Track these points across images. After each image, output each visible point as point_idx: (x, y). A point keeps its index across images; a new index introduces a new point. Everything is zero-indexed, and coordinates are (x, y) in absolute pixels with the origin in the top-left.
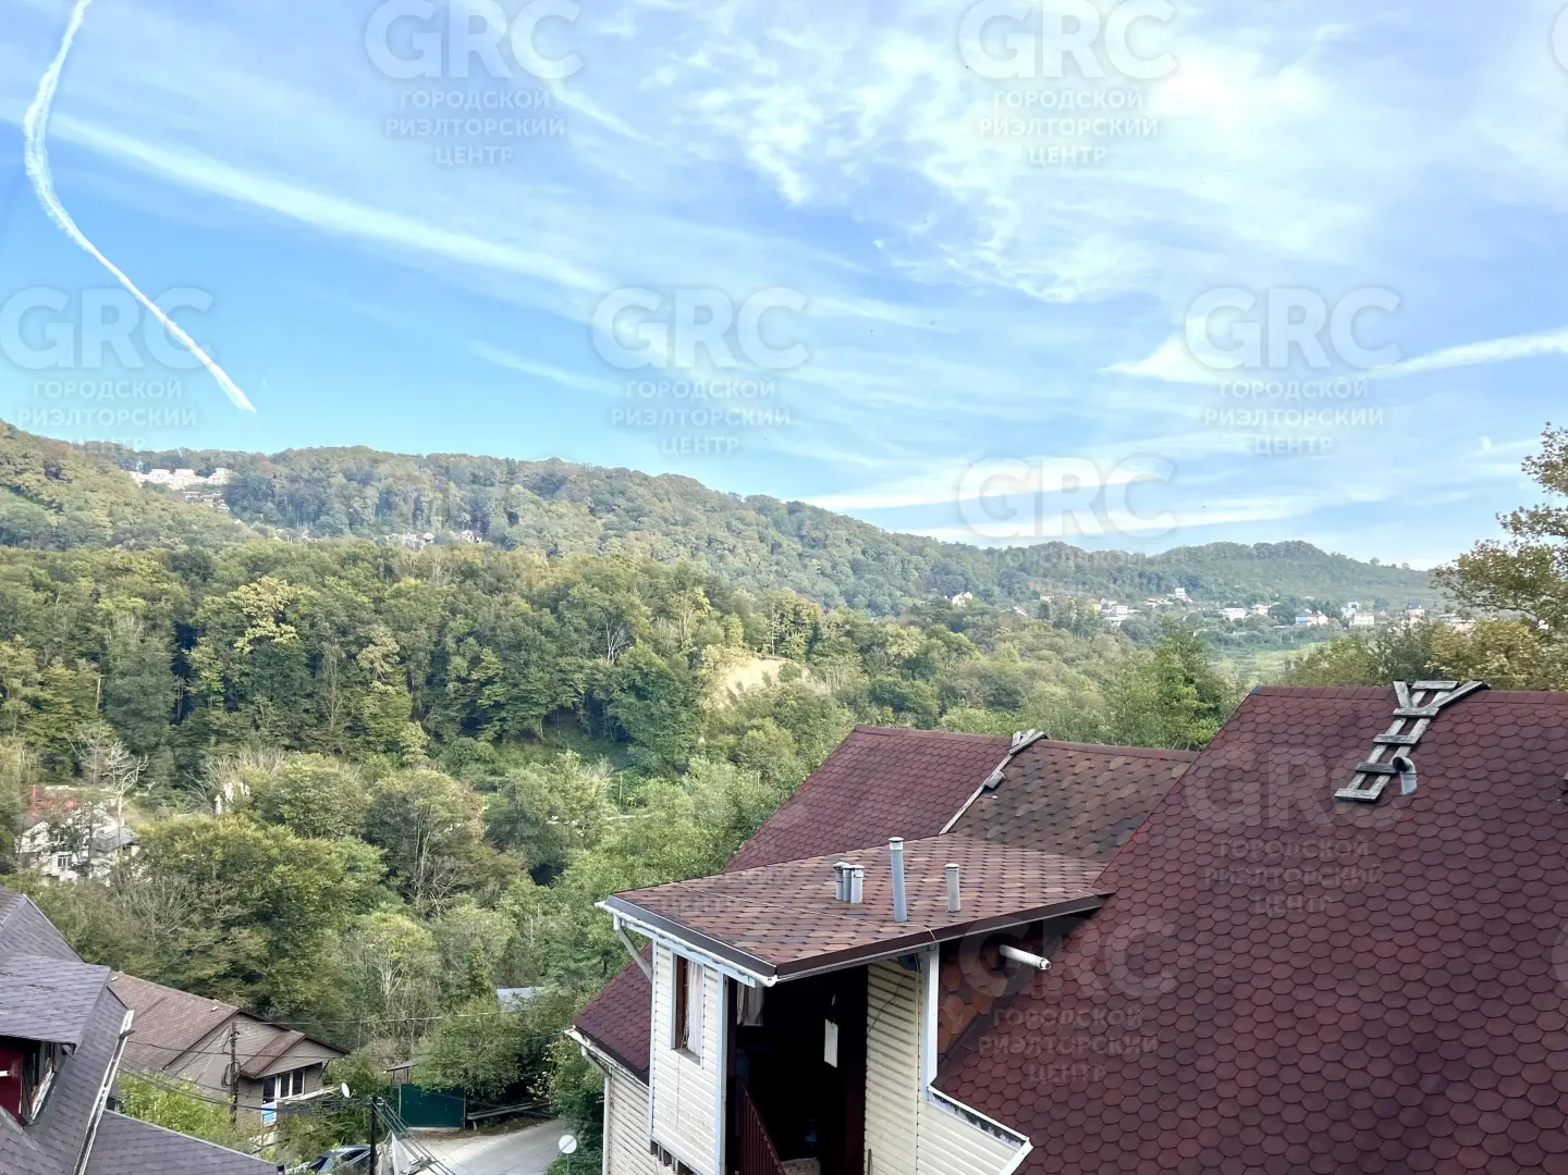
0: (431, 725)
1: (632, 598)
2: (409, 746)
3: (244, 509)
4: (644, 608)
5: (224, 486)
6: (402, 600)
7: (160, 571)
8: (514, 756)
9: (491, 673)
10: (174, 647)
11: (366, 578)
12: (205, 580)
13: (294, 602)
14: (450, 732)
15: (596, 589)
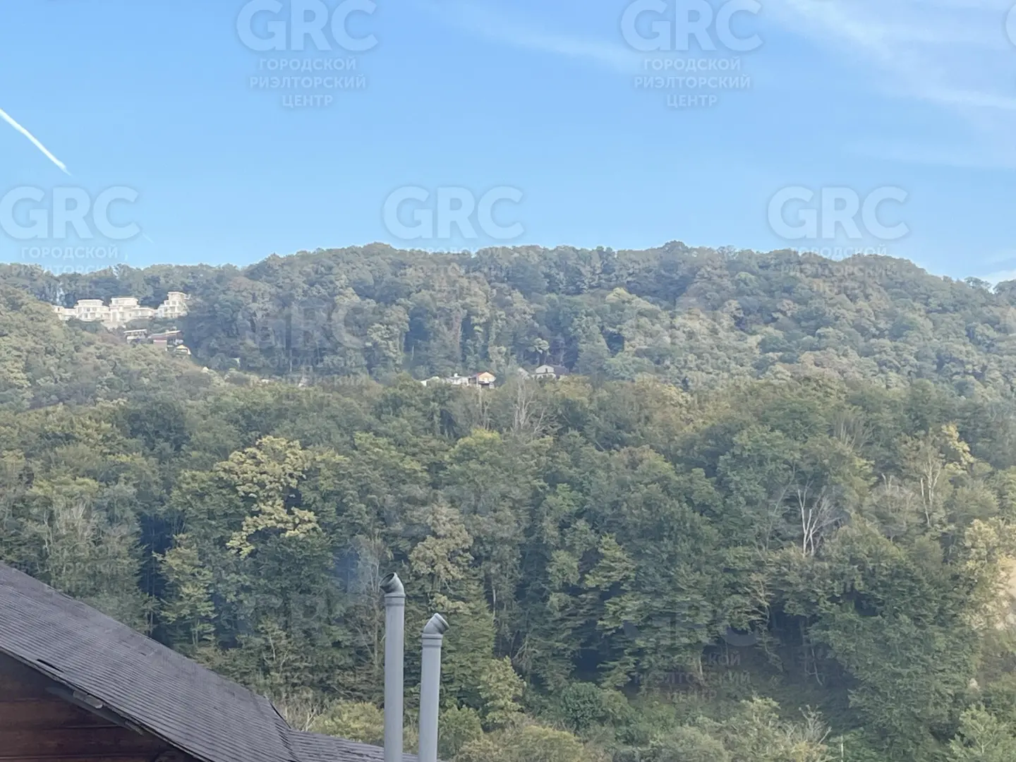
0: (526, 664)
1: (840, 445)
2: (493, 698)
3: (213, 352)
4: (860, 462)
5: (180, 318)
6: (473, 465)
7: (114, 437)
8: (660, 714)
9: (616, 577)
10: (140, 551)
11: (415, 432)
12: (178, 448)
13: (312, 473)
14: (556, 674)
15: (778, 433)
